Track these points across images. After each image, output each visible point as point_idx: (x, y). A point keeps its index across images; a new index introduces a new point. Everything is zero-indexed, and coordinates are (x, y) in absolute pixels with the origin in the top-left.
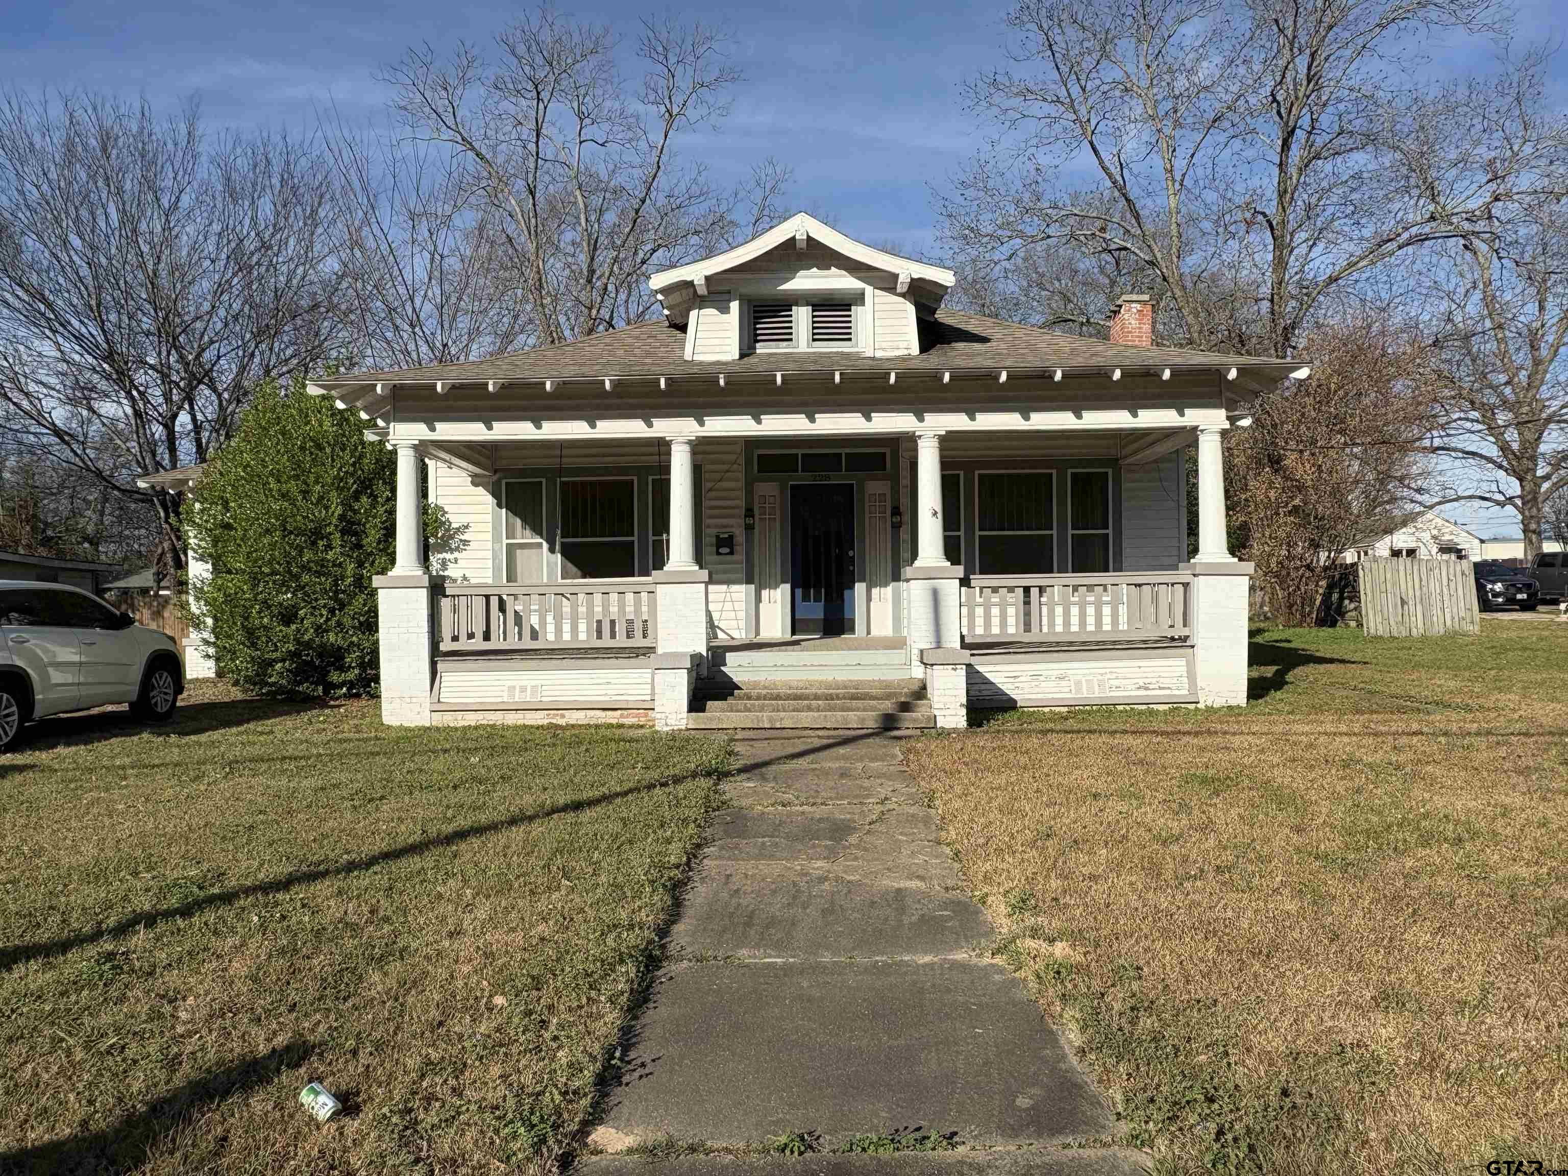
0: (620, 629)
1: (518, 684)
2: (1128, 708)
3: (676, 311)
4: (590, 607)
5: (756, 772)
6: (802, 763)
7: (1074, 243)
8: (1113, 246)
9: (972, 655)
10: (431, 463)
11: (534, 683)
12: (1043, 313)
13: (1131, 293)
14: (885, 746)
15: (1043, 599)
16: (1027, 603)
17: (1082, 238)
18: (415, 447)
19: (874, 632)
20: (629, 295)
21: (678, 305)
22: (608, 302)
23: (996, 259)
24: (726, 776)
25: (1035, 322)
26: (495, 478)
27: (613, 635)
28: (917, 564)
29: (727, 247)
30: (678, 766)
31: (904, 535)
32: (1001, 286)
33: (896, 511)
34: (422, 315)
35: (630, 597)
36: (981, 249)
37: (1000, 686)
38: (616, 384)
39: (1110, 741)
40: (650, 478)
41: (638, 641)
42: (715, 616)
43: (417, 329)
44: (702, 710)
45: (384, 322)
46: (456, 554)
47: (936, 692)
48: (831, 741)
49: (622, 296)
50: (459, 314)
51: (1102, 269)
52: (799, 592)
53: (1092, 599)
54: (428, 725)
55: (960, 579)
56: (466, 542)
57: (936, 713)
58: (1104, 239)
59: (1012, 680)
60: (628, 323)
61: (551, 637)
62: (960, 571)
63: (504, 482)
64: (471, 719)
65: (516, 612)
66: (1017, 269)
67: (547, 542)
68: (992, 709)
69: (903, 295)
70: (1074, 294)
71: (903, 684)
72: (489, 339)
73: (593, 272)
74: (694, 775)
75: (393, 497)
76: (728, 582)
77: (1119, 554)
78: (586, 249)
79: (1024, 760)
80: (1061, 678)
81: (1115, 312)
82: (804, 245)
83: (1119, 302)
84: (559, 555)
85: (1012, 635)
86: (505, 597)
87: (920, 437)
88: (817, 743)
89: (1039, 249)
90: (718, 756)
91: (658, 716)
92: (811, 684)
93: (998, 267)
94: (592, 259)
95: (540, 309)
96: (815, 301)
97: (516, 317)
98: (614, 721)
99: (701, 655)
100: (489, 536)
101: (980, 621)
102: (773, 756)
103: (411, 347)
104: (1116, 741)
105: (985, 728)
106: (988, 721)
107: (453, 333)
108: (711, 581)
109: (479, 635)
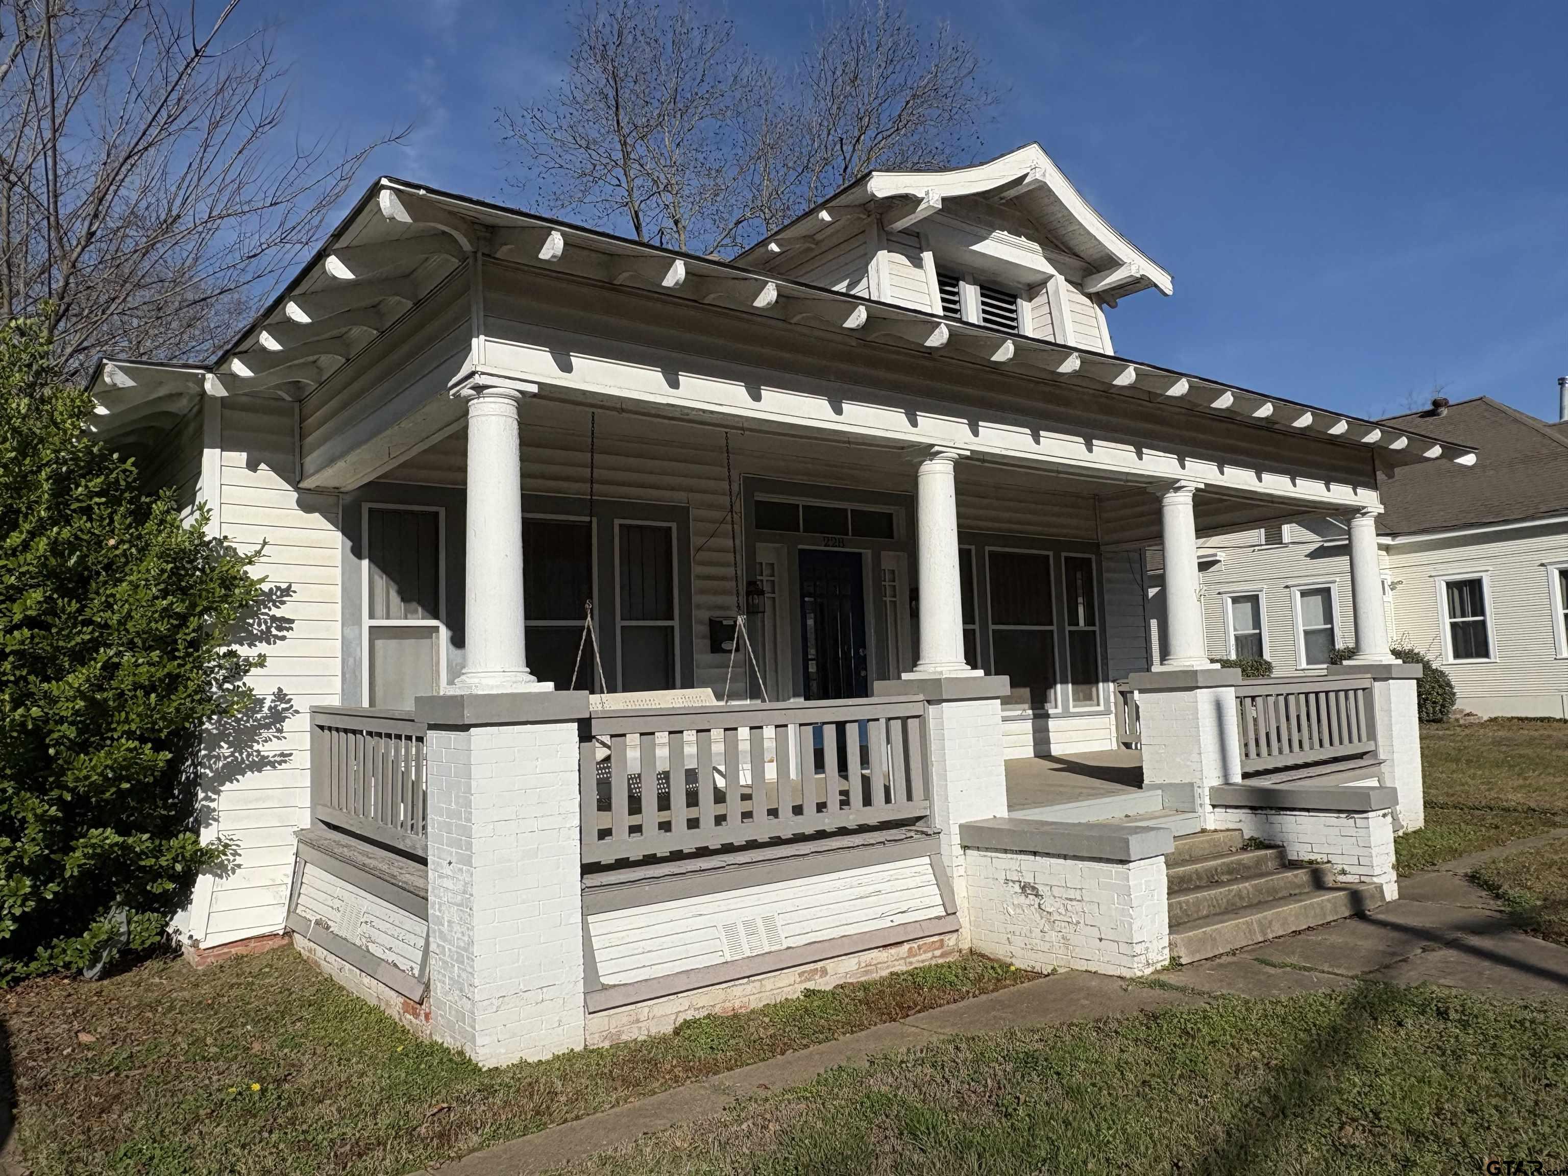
1: (738, 918)
26: (349, 498)
40: (617, 522)
41: (900, 809)
56: (284, 623)
57: (1380, 881)
63: (365, 507)
67: (448, 626)
71: (1229, 843)
96: (982, 280)
100: (335, 612)
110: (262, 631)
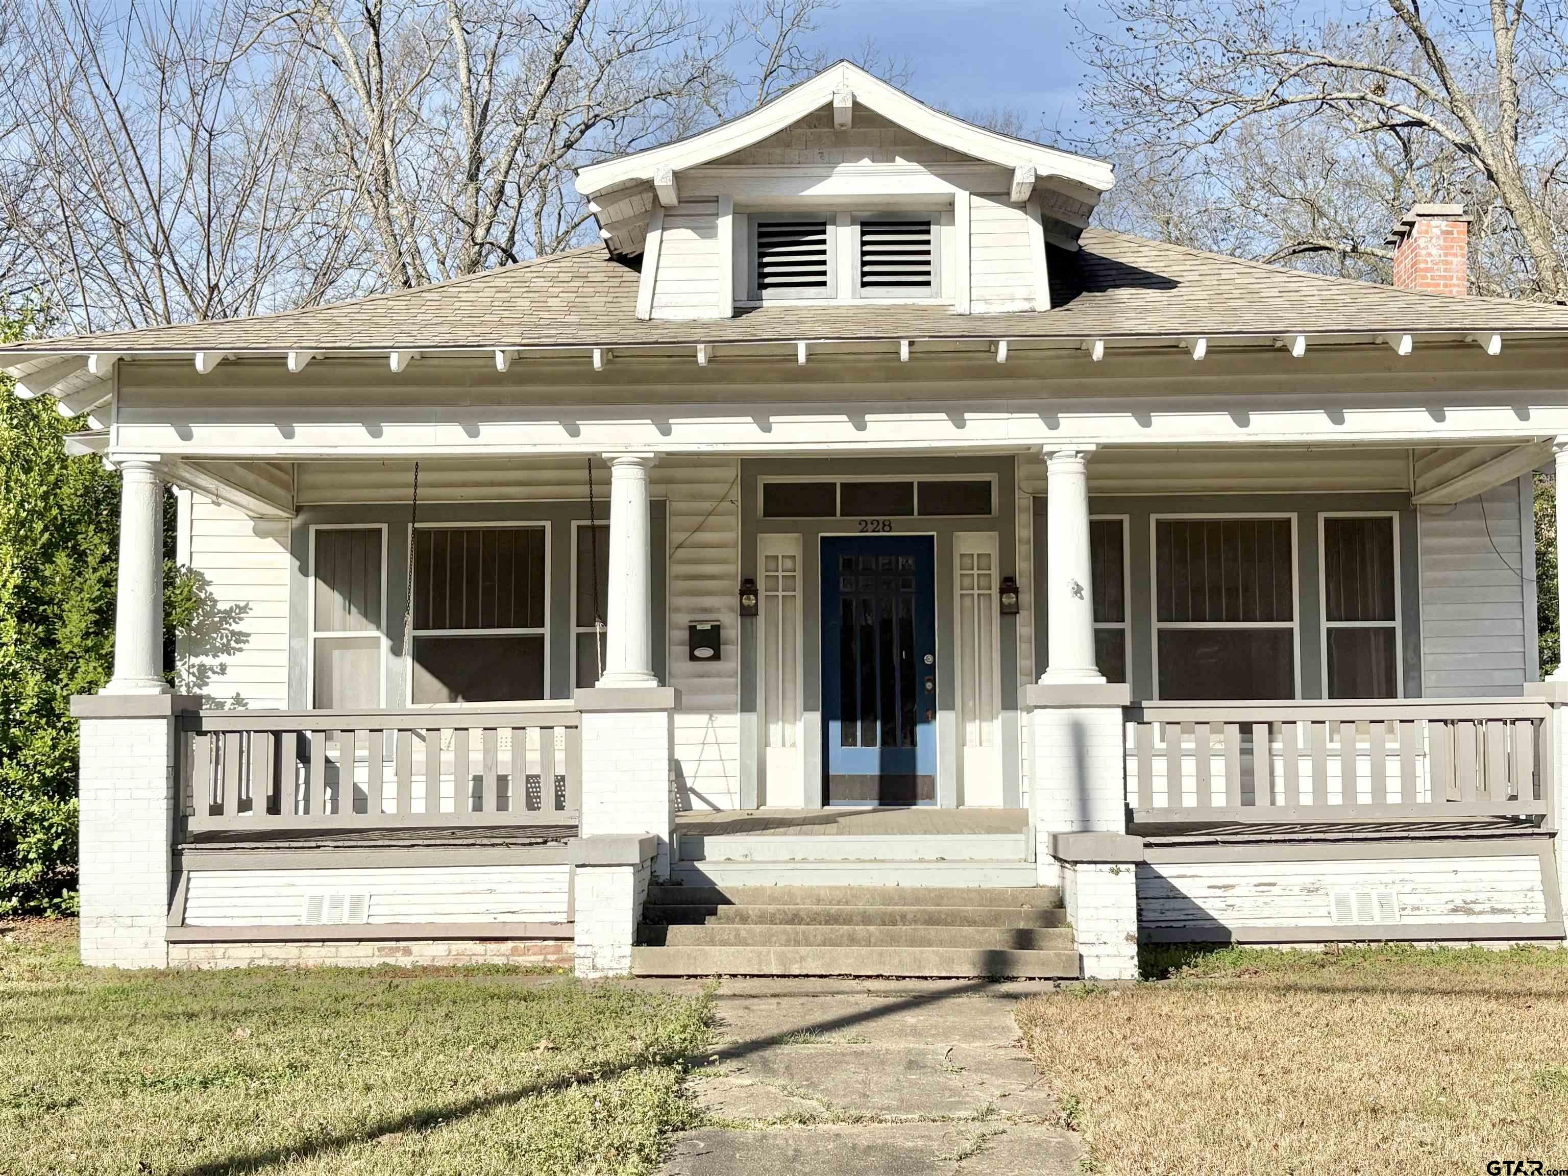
0: (516, 793)
1: (327, 892)
2: (1435, 946)
3: (623, 233)
4: (462, 752)
5: (755, 1056)
6: (838, 1040)
7: (1329, 112)
8: (1398, 119)
9: (1147, 845)
10: (183, 496)
11: (357, 891)
12: (1273, 235)
13: (1431, 200)
14: (987, 1012)
15: (1277, 746)
16: (1247, 752)
17: (1343, 105)
18: (154, 467)
19: (972, 800)
20: (543, 203)
21: (625, 222)
22: (506, 214)
23: (1190, 141)
24: (701, 1065)
25: (1259, 251)
26: (297, 522)
27: (502, 804)
28: (1047, 679)
29: (716, 121)
30: (613, 1047)
31: (1024, 627)
32: (1198, 188)
33: (1009, 585)
34: (174, 236)
35: (533, 735)
36: (1162, 124)
37: (1198, 902)
38: (518, 360)
39: (1402, 1008)
40: (574, 524)
41: (547, 815)
42: (688, 770)
43: (165, 260)
44: (659, 940)
45: (108, 247)
46: (224, 658)
47: (1082, 913)
48: (891, 1000)
49: (531, 204)
50: (240, 233)
51: (1379, 158)
52: (835, 727)
53: (1367, 745)
54: (162, 966)
55: (1124, 708)
56: (241, 637)
57: (1083, 950)
58: (1382, 106)
59: (1219, 892)
60: (541, 252)
61: (390, 807)
62: (1123, 693)
63: (312, 529)
64: (240, 956)
65: (327, 761)
66: (1229, 158)
67: (388, 636)
68: (1184, 945)
69: (1022, 206)
70: (1330, 201)
71: (1022, 899)
72: (292, 276)
73: (481, 161)
74: (642, 1062)
75: (111, 557)
76: (709, 710)
77: (1414, 667)
78: (467, 121)
79: (1243, 1042)
80: (1311, 891)
81: (1402, 234)
82: (848, 118)
83: (1408, 217)
84: (409, 660)
85: (1220, 809)
86: (309, 734)
87: (1051, 454)
88: (867, 1003)
89: (1266, 124)
90: (685, 1027)
91: (581, 952)
92: (855, 894)
93: (1192, 158)
94: (477, 140)
95: (384, 224)
96: (866, 215)
97: (340, 240)
98: (500, 961)
99: (659, 841)
100: (284, 626)
101: (1160, 784)
102: (786, 1028)
103: (154, 290)
104: (1414, 1009)
105: (1173, 980)
106: (1178, 967)
107: (228, 265)
108: (679, 707)
109: (260, 804)
110: (223, 644)
